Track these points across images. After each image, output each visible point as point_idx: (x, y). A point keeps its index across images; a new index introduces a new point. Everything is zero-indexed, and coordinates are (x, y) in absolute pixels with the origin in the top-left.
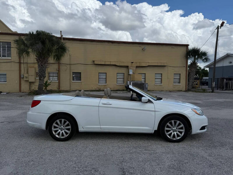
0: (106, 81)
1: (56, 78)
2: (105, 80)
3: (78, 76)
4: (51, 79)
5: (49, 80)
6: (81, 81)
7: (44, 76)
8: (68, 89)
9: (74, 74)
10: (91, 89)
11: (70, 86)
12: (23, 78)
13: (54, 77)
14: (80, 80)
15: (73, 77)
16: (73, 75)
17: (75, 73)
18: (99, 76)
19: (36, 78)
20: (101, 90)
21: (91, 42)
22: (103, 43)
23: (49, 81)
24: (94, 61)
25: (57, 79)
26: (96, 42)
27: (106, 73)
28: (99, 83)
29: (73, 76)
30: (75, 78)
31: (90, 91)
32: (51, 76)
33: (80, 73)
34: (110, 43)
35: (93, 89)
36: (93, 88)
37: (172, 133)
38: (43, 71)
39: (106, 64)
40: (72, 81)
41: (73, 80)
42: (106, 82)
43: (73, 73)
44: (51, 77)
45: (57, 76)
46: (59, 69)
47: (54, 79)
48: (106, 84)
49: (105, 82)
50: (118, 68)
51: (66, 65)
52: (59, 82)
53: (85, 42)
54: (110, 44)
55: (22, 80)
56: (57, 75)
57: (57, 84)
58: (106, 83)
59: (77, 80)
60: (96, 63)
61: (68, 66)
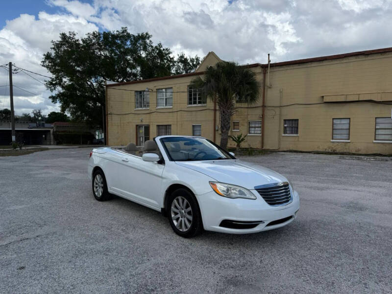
0: (349, 134)
1: (258, 131)
2: (346, 132)
3: (292, 126)
4: (252, 132)
5: (249, 133)
6: (298, 135)
7: (226, 127)
8: (275, 148)
9: (287, 122)
10: (316, 150)
11: (279, 142)
12: (218, 130)
13: (256, 128)
14: (297, 132)
15: (285, 128)
16: (285, 124)
17: (289, 120)
18: (334, 125)
19: (233, 130)
20: (338, 151)
21: (318, 62)
22: (345, 59)
23: (248, 135)
24: (323, 97)
25: (260, 132)
26: (330, 61)
27: (350, 119)
28: (333, 139)
29: (285, 126)
30: (288, 129)
31: (314, 154)
32: (253, 127)
33: (298, 120)
34: (360, 57)
35: (321, 150)
36: (321, 147)
37: (179, 218)
38: (226, 119)
39: (348, 100)
40: (283, 135)
41: (285, 132)
42: (349, 137)
43: (285, 120)
44: (253, 129)
45: (260, 127)
46: (262, 115)
47: (256, 132)
48: (349, 141)
49: (346, 136)
50: (380, 107)
51: (273, 108)
52: (263, 136)
53: (309, 65)
54: (362, 58)
55: (216, 133)
56: (260, 125)
57: (260, 139)
58: (349, 139)
59: (292, 133)
60: (327, 99)
61: (277, 110)
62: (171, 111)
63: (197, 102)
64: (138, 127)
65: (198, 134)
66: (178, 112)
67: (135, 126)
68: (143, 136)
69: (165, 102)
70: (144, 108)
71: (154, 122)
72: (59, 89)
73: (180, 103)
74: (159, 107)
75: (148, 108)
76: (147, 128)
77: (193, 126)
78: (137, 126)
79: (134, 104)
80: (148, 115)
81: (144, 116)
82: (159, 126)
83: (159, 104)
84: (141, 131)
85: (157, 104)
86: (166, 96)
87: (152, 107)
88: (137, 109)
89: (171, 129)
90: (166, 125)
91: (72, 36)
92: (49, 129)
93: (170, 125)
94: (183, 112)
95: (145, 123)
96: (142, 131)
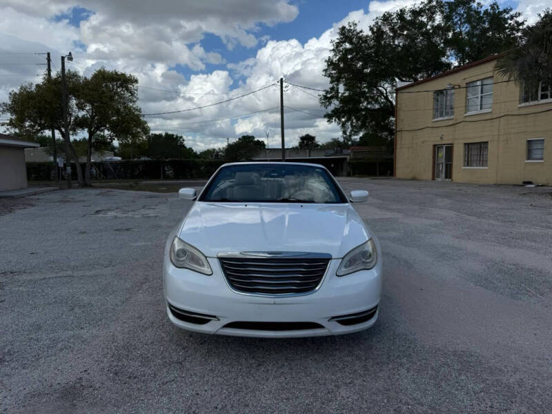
62: (488, 117)
63: (539, 96)
64: (436, 148)
65: (539, 156)
66: (502, 119)
67: (431, 147)
68: (444, 161)
69: (479, 103)
70: (446, 118)
71: (459, 138)
72: (335, 104)
73: (505, 102)
74: (469, 114)
75: (452, 117)
76: (449, 149)
77: (529, 142)
78: (435, 146)
79: (432, 111)
80: (451, 128)
81: (445, 129)
82: (468, 144)
83: (470, 108)
84: (440, 155)
85: (467, 108)
86: (482, 93)
87: (459, 114)
88: (436, 120)
89: (487, 147)
90: (480, 143)
91: (352, 28)
92: (345, 157)
93: (487, 142)
94: (510, 118)
95: (446, 141)
96: (442, 153)
